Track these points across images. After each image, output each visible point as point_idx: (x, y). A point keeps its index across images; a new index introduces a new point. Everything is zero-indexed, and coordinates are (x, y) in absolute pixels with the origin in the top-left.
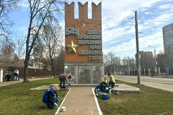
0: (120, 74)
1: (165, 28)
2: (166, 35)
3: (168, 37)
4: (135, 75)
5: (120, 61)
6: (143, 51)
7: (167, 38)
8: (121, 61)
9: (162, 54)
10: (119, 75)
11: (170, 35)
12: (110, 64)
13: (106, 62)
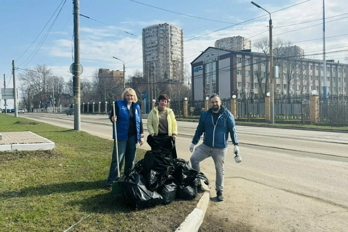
0: (61, 111)
1: (146, 32)
2: (148, 44)
3: (150, 47)
4: (88, 113)
5: (62, 85)
6: (108, 70)
7: (149, 49)
8: (64, 86)
9: (139, 76)
10: (59, 112)
11: (153, 45)
12: (41, 90)
13: (31, 85)
